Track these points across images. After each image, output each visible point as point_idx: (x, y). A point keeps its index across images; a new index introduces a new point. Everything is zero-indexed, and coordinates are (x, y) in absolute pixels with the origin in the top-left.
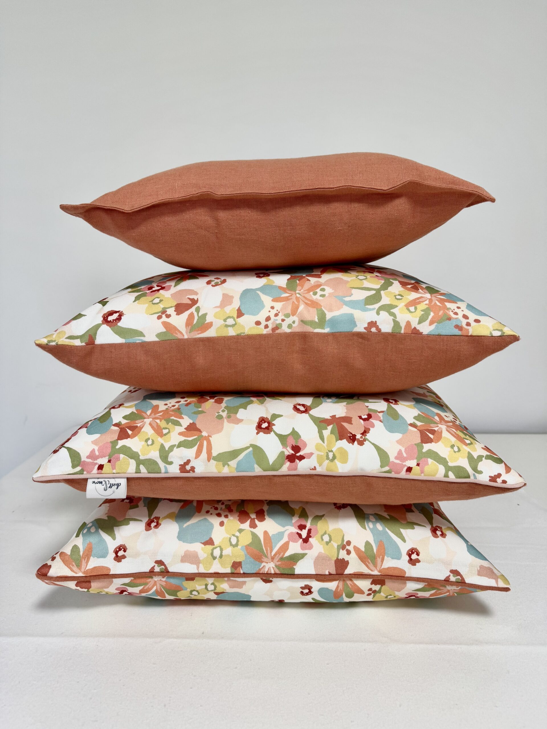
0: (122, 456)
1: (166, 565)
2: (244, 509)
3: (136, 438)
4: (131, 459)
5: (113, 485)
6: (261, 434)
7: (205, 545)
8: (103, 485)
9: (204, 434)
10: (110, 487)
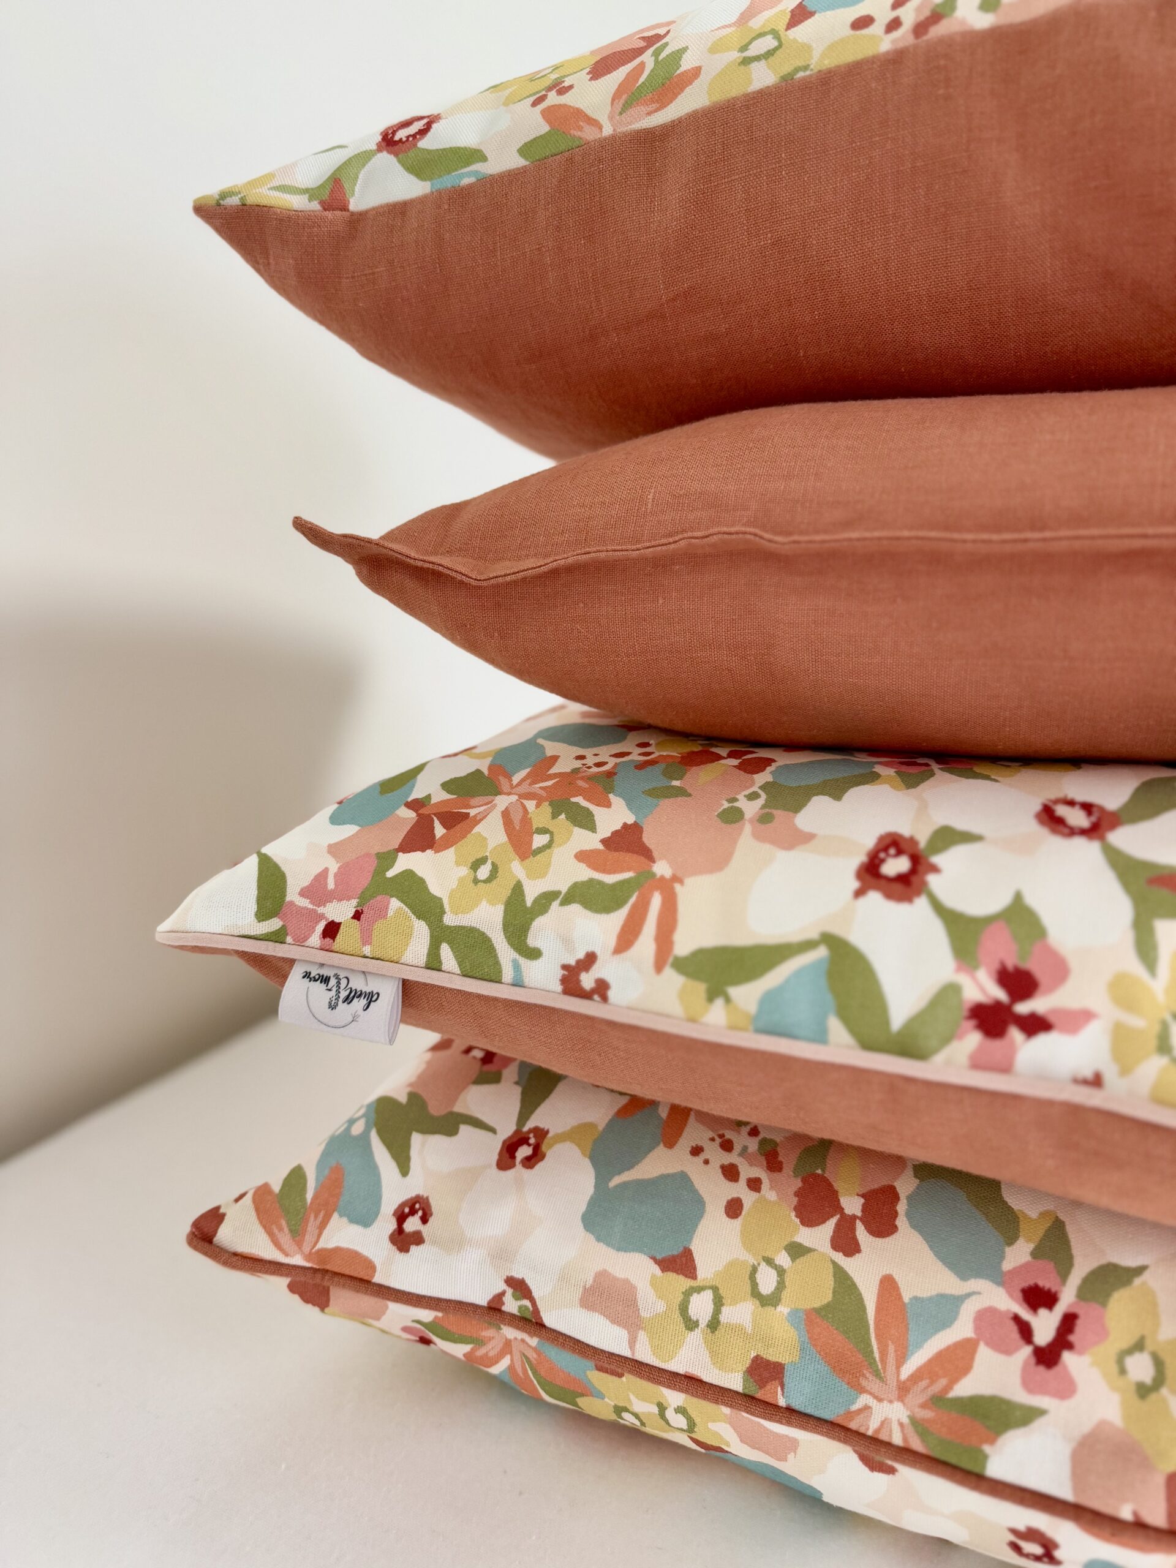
0: (395, 904)
1: (537, 1301)
2: (823, 1171)
3: (450, 854)
4: (419, 918)
5: (356, 993)
6: (874, 898)
7: (663, 1270)
8: (330, 990)
9: (662, 869)
10: (348, 1000)
